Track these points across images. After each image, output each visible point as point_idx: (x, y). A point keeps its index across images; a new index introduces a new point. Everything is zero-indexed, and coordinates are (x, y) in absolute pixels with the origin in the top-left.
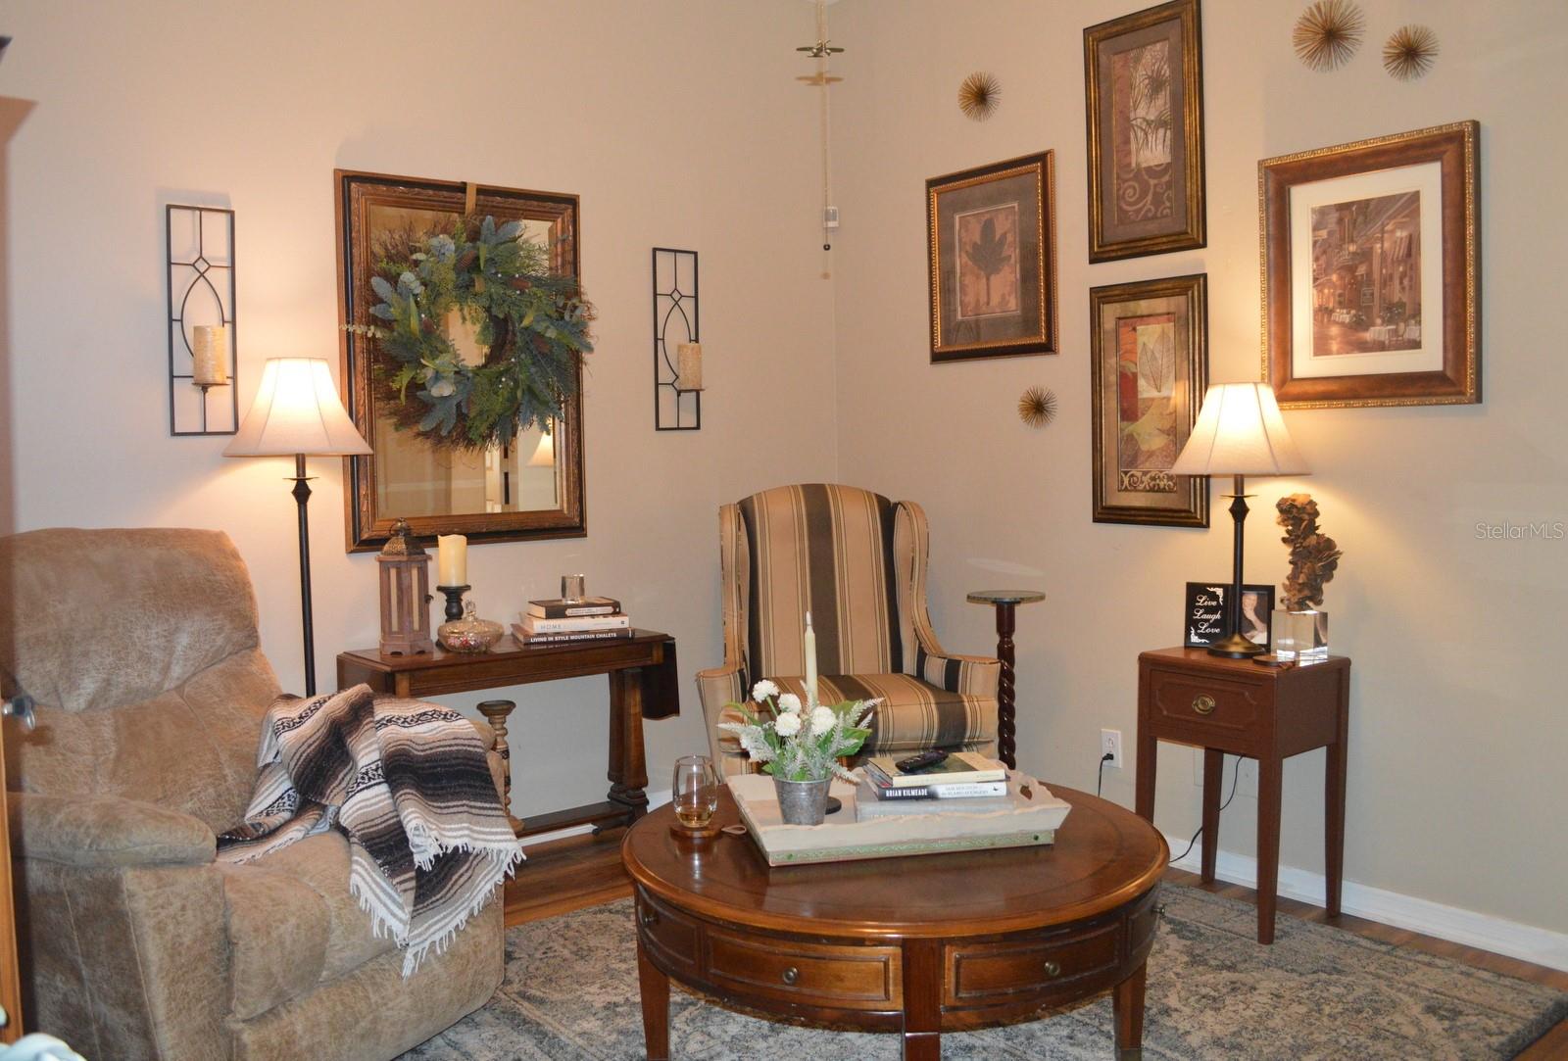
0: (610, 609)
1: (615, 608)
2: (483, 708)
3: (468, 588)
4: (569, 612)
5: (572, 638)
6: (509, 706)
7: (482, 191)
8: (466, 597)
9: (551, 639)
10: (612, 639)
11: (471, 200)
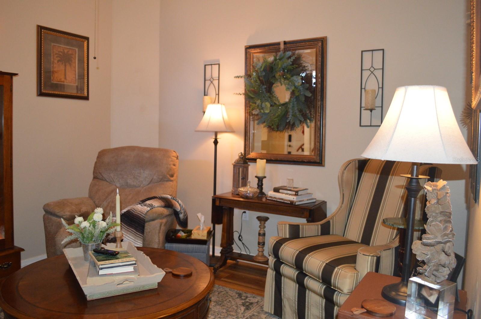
0: (294, 193)
1: (296, 193)
2: (258, 218)
3: (265, 177)
4: (281, 191)
5: (278, 200)
6: (267, 219)
7: (285, 43)
8: (264, 180)
9: (272, 199)
10: (288, 203)
11: (282, 46)
